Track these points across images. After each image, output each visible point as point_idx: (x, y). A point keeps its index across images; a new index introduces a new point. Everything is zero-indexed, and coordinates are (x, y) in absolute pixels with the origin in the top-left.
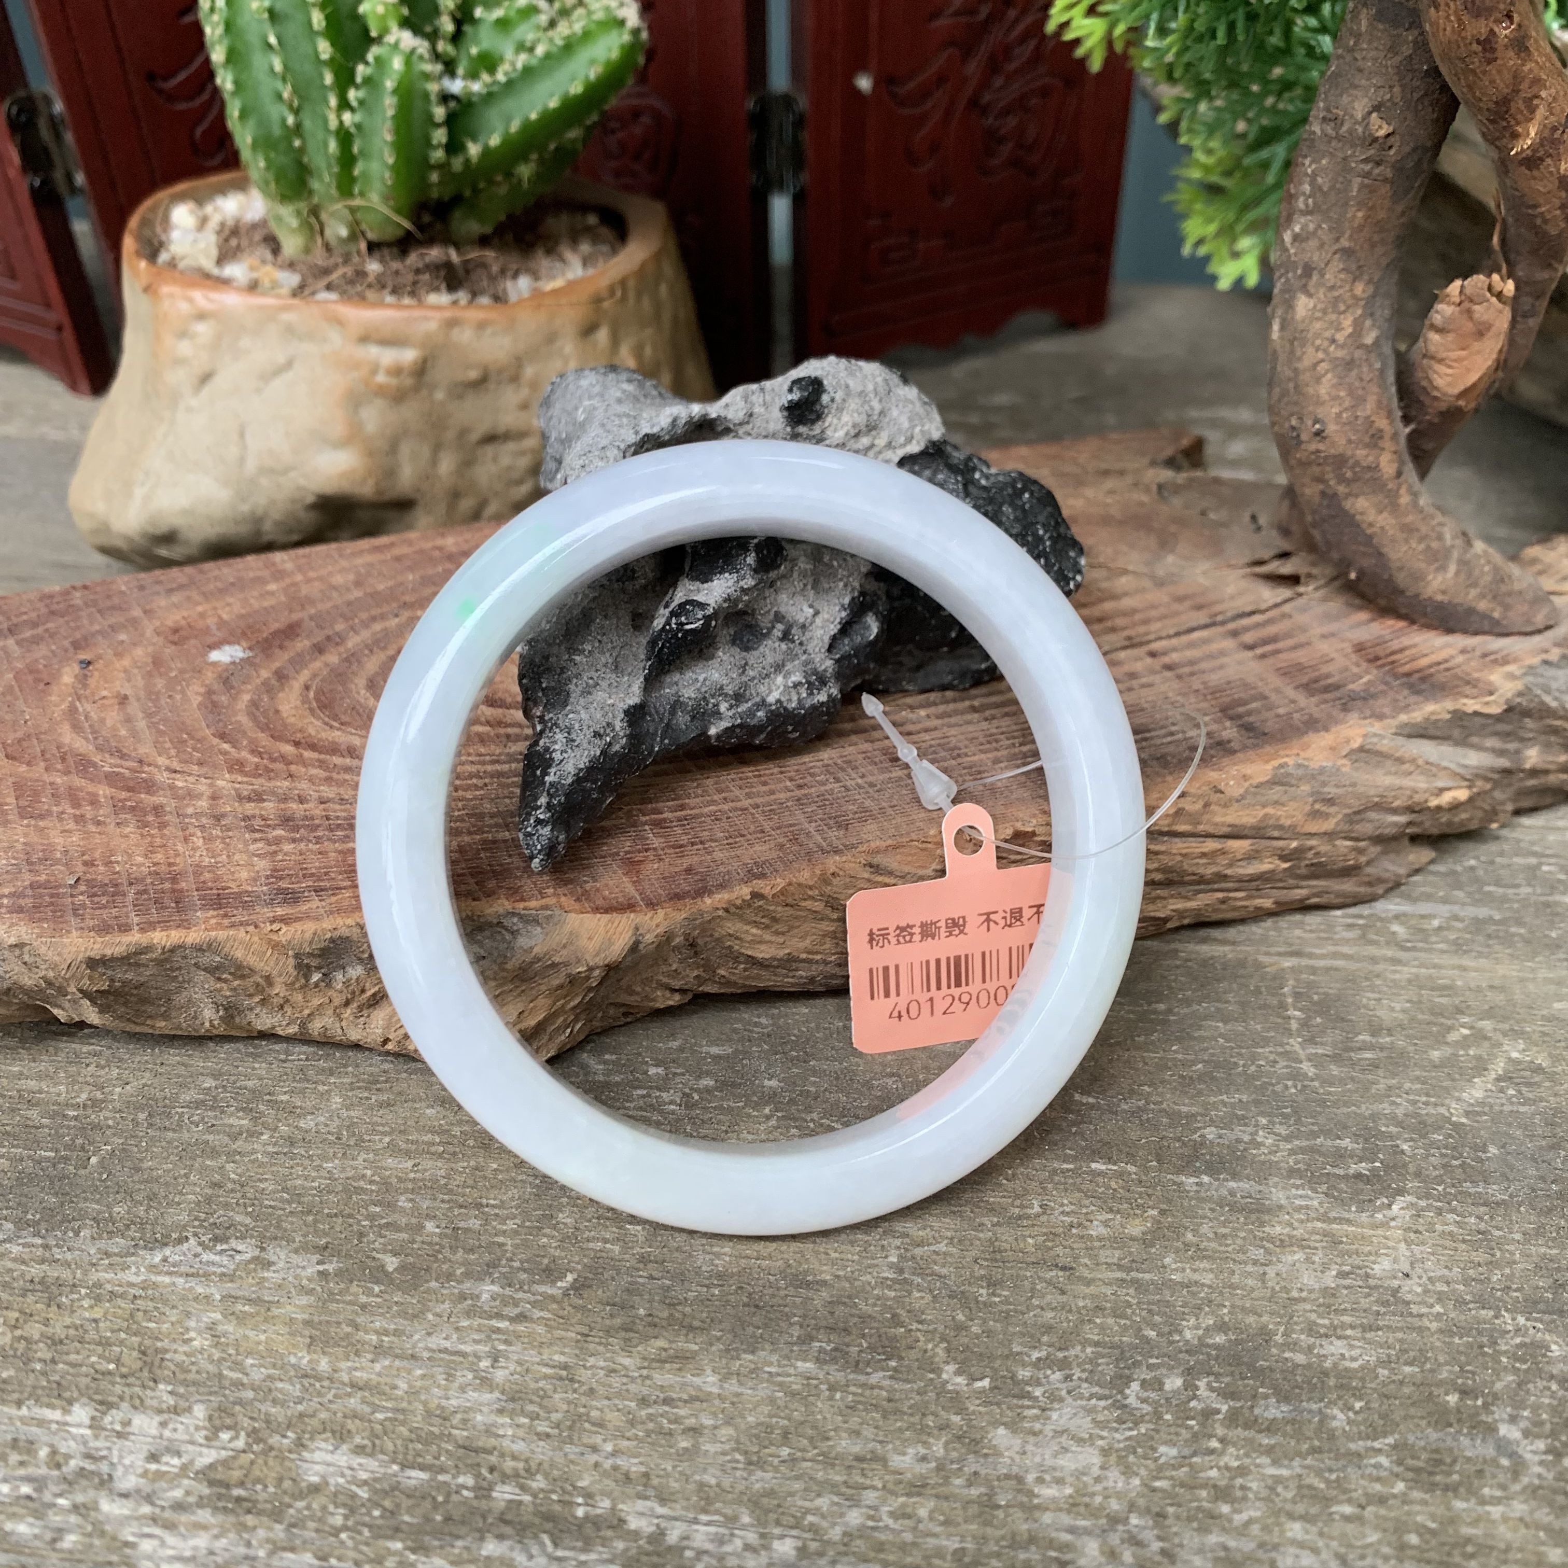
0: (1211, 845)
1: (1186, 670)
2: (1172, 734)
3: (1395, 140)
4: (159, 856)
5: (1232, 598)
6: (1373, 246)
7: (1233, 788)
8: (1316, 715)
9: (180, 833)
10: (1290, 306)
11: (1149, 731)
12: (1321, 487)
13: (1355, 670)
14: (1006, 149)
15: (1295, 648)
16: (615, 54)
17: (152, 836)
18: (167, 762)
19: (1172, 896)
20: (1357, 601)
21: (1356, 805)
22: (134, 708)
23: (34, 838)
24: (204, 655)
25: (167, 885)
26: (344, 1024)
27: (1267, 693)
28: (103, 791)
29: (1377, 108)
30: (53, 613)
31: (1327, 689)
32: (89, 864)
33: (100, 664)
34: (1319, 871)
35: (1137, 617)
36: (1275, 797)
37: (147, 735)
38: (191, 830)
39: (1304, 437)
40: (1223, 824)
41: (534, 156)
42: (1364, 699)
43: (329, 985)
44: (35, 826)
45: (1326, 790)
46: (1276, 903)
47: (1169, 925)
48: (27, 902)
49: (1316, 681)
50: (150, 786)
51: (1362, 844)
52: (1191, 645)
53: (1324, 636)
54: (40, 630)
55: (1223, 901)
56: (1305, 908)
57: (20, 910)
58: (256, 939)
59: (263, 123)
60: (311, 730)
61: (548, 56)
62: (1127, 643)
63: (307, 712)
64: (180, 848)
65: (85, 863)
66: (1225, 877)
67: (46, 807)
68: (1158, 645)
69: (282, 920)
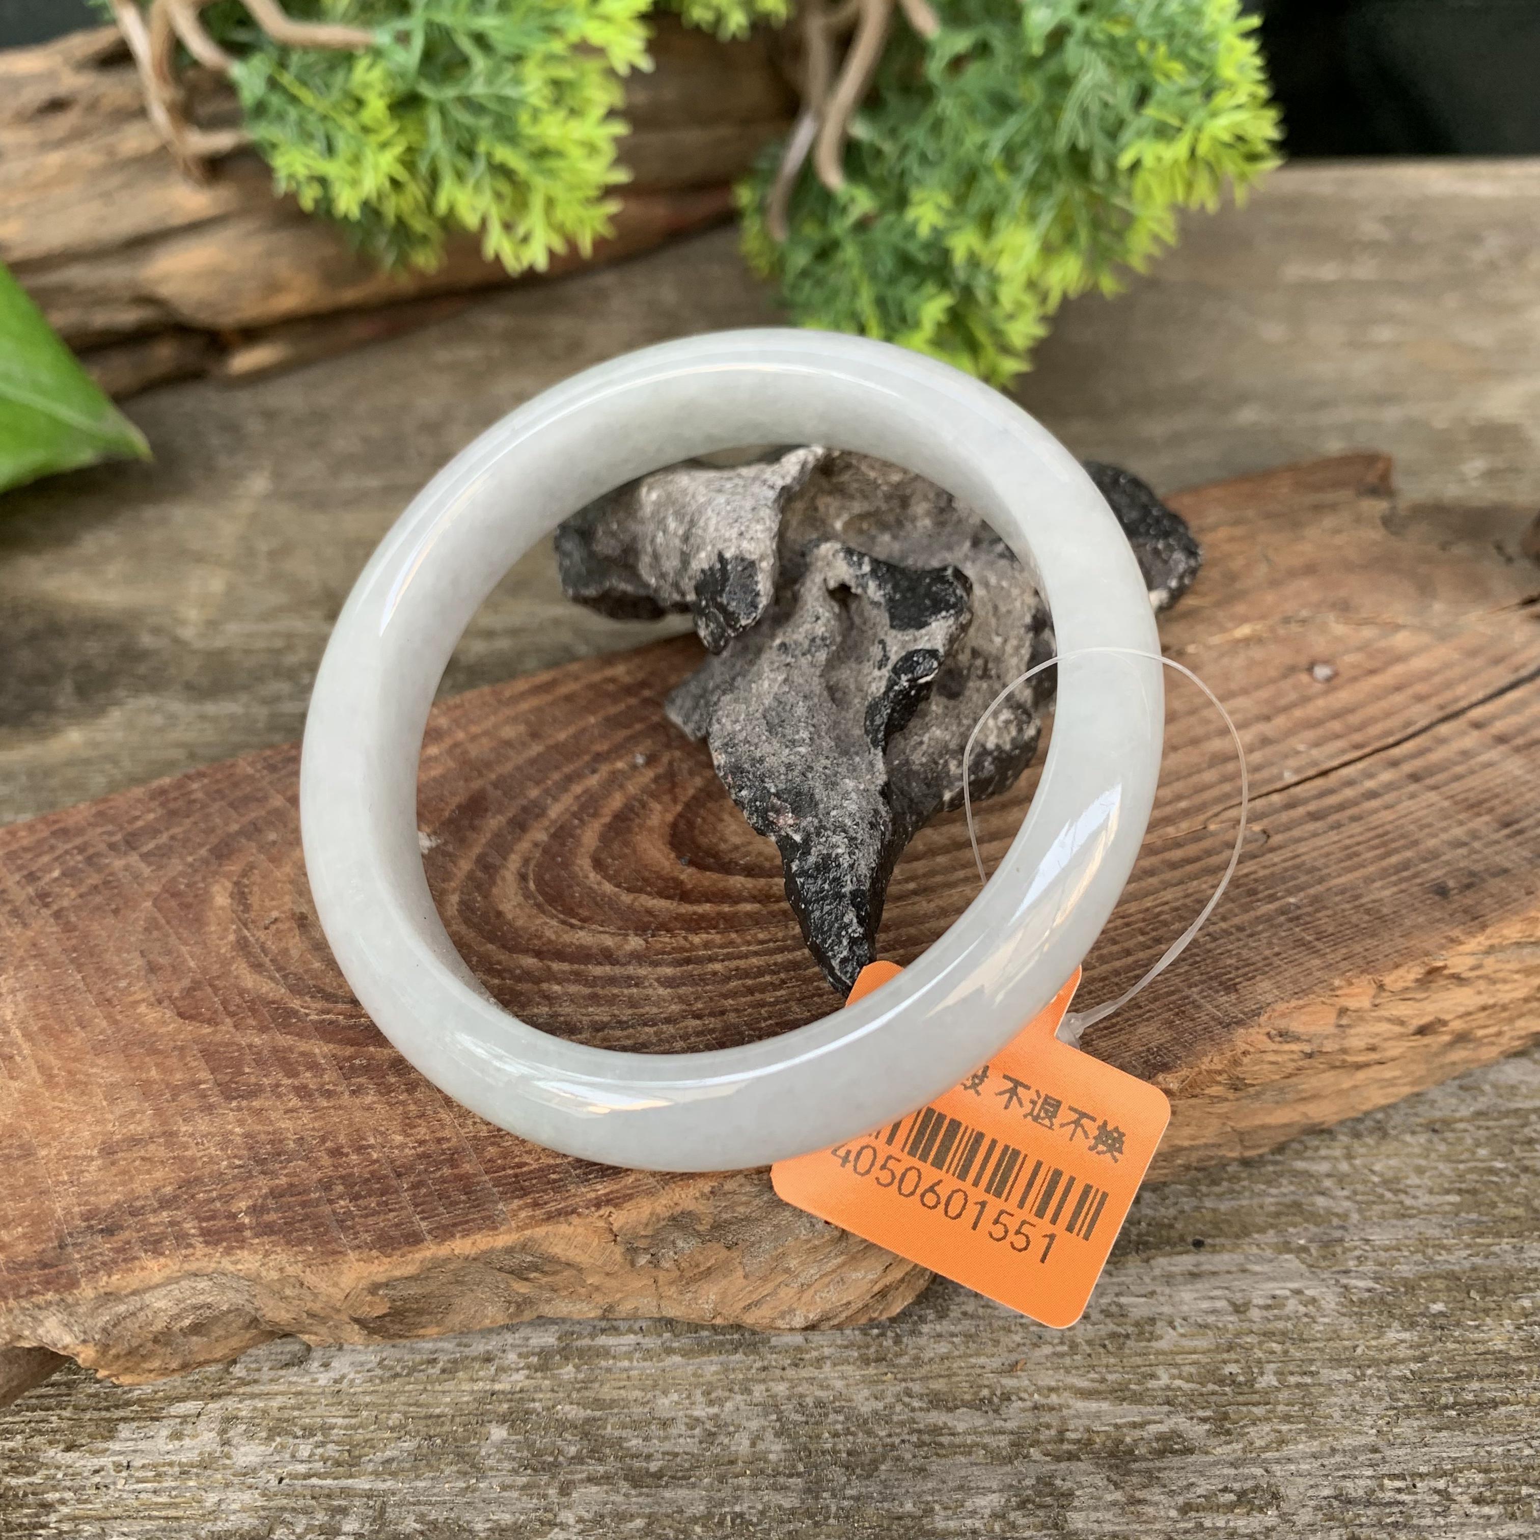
1: (1521, 740)
4: (423, 1130)
5: (1523, 648)
17: (403, 1103)
23: (253, 1126)
25: (446, 1171)
26: (663, 1302)
28: (320, 1049)
30: (173, 813)
32: (336, 1152)
33: (257, 876)
44: (249, 1109)
48: (275, 1218)
54: (164, 838)
57: (268, 1230)
58: (581, 1229)
60: (549, 934)
63: (535, 911)
65: (330, 1153)
67: (253, 1080)
68: (1476, 713)
69: (608, 1202)
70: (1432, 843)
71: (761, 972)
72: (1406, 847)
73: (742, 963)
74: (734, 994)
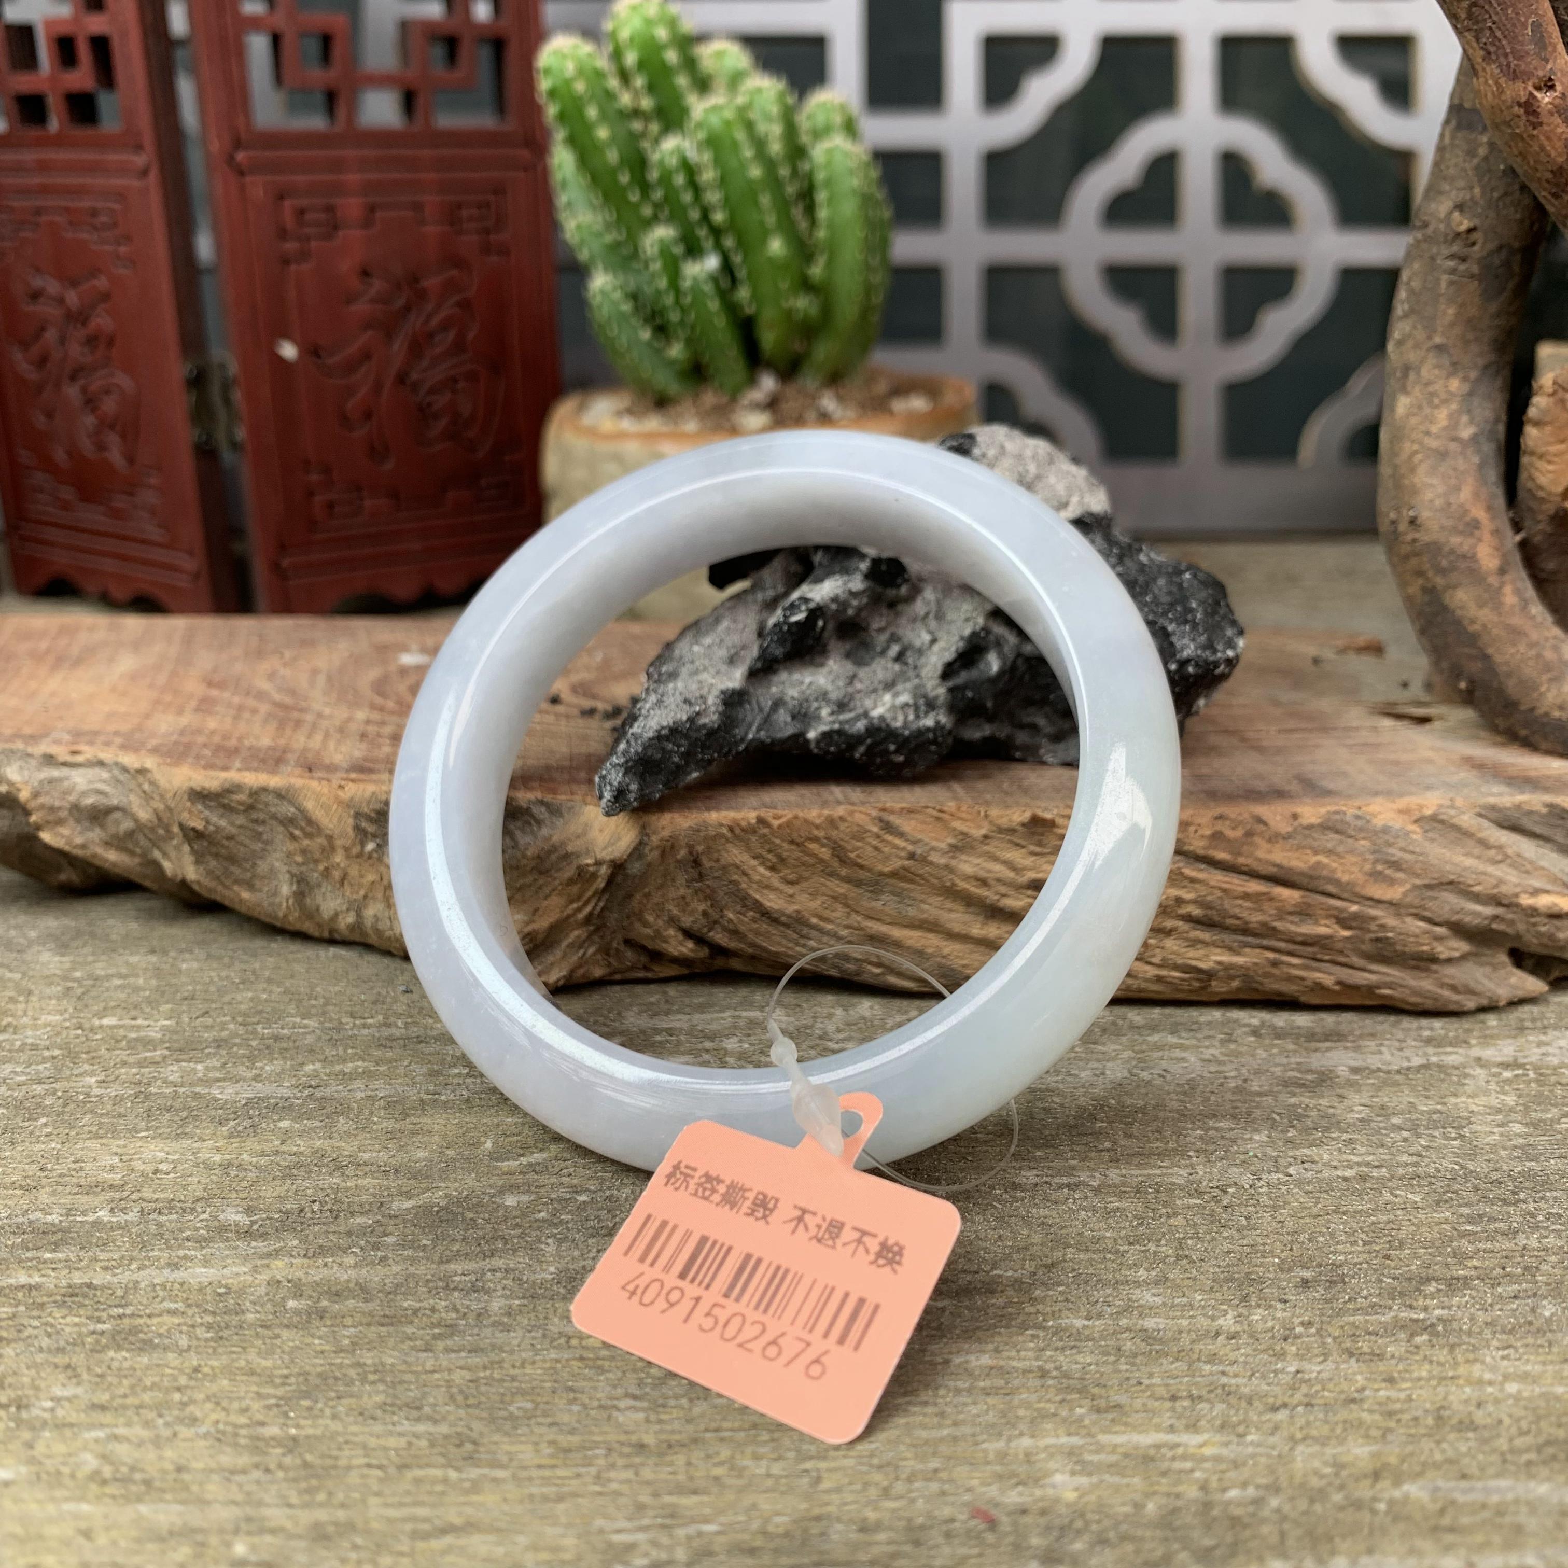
0: (1255, 886)
3: (1477, 235)
6: (1466, 343)
7: (1280, 824)
8: (1392, 788)
10: (1395, 409)
12: (1420, 581)
13: (1454, 769)
18: (327, 700)
21: (1427, 877)
22: (321, 675)
27: (1350, 771)
29: (1458, 207)
34: (1386, 948)
36: (1330, 845)
37: (321, 686)
39: (1401, 527)
40: (1268, 862)
42: (1453, 786)
43: (381, 858)
45: (1391, 851)
50: (303, 709)
51: (1437, 929)
53: (1432, 749)
55: (1275, 964)
66: (1274, 932)
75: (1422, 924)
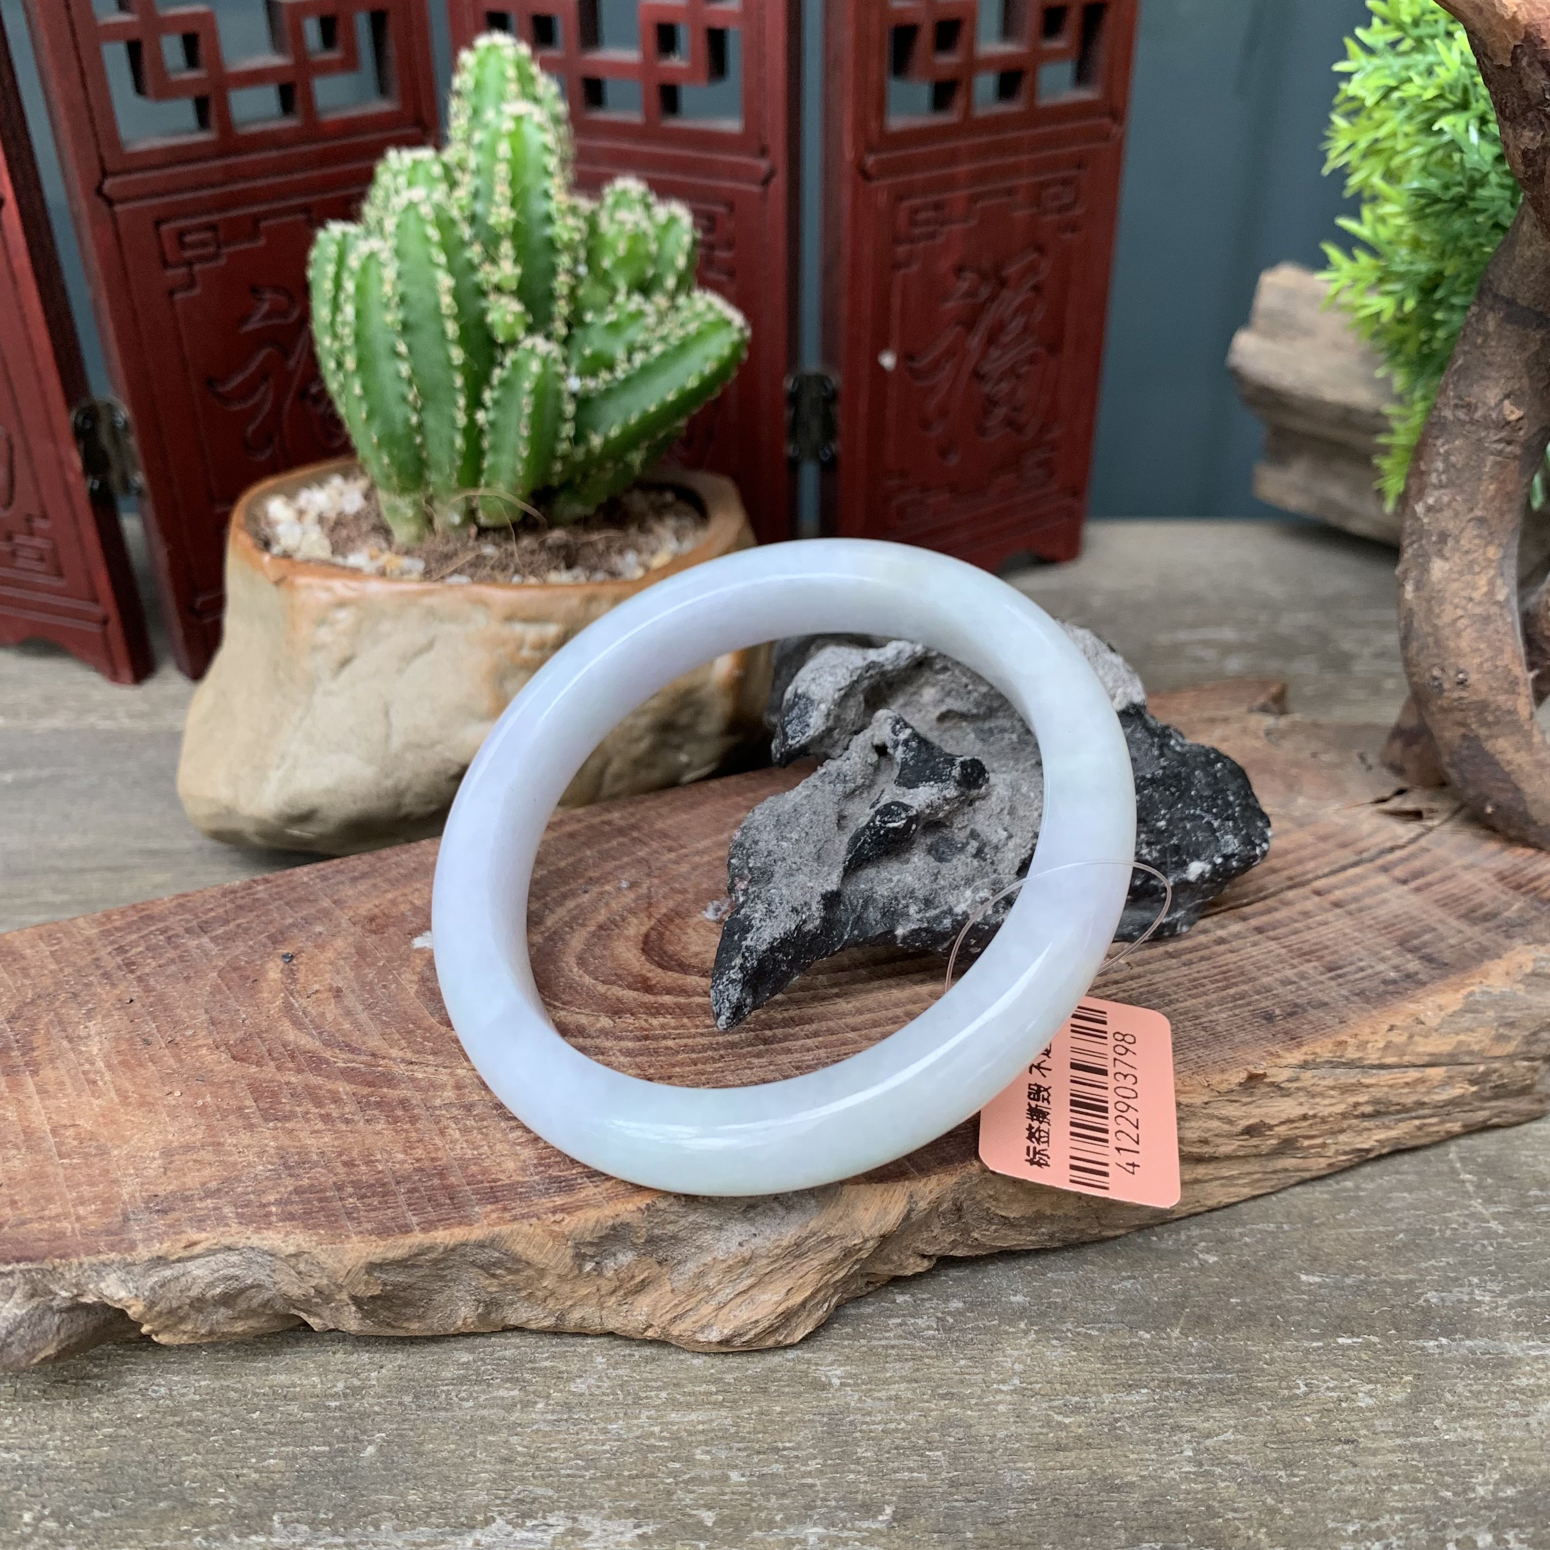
0: (1413, 1074)
1: (1353, 907)
2: (1362, 969)
3: (1524, 423)
4: (419, 1151)
5: (1370, 835)
6: (1502, 514)
7: (1432, 1018)
8: (1485, 943)
9: (433, 1126)
10: (1425, 569)
11: (1340, 968)
12: (1462, 730)
13: (1504, 898)
14: (1001, 412)
15: (1443, 880)
16: (726, 351)
17: (406, 1131)
18: (401, 1054)
19: (1377, 1127)
20: (1482, 832)
21: (1532, 1026)
22: (351, 1000)
23: (286, 1141)
24: (408, 942)
25: (436, 1182)
26: (604, 1312)
27: (1433, 925)
28: (343, 1088)
29: (1507, 396)
30: (240, 907)
31: (1487, 917)
32: (350, 1164)
33: (304, 958)
34: (1501, 1092)
35: (1290, 857)
36: (1467, 1025)
37: (372, 1027)
38: (445, 1122)
39: (1446, 686)
40: (1424, 1054)
41: (645, 444)
42: (1522, 925)
43: (600, 1275)
44: (283, 1128)
45: (1507, 1014)
46: (1464, 1126)
47: (1371, 1155)
48: (296, 1209)
49: (1473, 911)
50: (390, 1080)
51: (1536, 1063)
52: (1351, 882)
53: (1467, 868)
54: (232, 926)
55: (1419, 1128)
56: (1485, 1128)
57: (291, 1217)
58: (539, 1231)
59: (388, 420)
61: (664, 355)
62: (1290, 883)
64: (438, 1141)
65: (345, 1164)
66: (1422, 1105)
67: (288, 1108)
68: (1319, 884)
69: (563, 1210)
70: (1266, 980)
71: (705, 1048)
72: (1244, 982)
73: (690, 1042)
74: (682, 1064)
75: (1526, 1063)
